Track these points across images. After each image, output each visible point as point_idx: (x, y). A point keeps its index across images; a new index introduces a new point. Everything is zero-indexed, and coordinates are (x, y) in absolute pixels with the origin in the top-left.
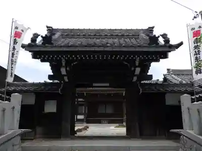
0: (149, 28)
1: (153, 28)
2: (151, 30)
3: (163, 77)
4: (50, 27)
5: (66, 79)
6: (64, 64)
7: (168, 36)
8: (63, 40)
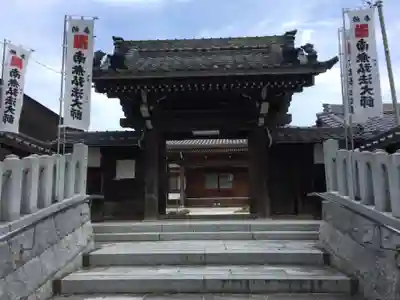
0: (287, 33)
1: (294, 32)
2: (290, 36)
3: (316, 119)
4: (119, 39)
5: (149, 124)
6: (145, 99)
7: (315, 49)
8: (141, 60)
